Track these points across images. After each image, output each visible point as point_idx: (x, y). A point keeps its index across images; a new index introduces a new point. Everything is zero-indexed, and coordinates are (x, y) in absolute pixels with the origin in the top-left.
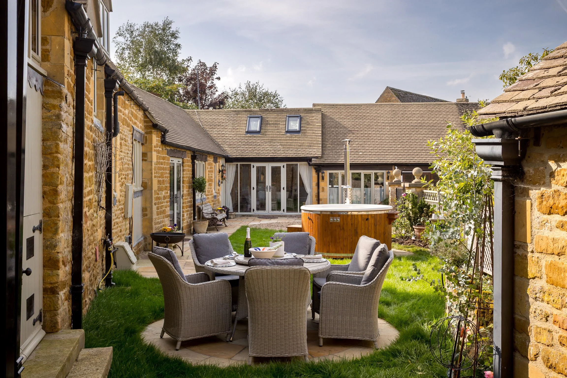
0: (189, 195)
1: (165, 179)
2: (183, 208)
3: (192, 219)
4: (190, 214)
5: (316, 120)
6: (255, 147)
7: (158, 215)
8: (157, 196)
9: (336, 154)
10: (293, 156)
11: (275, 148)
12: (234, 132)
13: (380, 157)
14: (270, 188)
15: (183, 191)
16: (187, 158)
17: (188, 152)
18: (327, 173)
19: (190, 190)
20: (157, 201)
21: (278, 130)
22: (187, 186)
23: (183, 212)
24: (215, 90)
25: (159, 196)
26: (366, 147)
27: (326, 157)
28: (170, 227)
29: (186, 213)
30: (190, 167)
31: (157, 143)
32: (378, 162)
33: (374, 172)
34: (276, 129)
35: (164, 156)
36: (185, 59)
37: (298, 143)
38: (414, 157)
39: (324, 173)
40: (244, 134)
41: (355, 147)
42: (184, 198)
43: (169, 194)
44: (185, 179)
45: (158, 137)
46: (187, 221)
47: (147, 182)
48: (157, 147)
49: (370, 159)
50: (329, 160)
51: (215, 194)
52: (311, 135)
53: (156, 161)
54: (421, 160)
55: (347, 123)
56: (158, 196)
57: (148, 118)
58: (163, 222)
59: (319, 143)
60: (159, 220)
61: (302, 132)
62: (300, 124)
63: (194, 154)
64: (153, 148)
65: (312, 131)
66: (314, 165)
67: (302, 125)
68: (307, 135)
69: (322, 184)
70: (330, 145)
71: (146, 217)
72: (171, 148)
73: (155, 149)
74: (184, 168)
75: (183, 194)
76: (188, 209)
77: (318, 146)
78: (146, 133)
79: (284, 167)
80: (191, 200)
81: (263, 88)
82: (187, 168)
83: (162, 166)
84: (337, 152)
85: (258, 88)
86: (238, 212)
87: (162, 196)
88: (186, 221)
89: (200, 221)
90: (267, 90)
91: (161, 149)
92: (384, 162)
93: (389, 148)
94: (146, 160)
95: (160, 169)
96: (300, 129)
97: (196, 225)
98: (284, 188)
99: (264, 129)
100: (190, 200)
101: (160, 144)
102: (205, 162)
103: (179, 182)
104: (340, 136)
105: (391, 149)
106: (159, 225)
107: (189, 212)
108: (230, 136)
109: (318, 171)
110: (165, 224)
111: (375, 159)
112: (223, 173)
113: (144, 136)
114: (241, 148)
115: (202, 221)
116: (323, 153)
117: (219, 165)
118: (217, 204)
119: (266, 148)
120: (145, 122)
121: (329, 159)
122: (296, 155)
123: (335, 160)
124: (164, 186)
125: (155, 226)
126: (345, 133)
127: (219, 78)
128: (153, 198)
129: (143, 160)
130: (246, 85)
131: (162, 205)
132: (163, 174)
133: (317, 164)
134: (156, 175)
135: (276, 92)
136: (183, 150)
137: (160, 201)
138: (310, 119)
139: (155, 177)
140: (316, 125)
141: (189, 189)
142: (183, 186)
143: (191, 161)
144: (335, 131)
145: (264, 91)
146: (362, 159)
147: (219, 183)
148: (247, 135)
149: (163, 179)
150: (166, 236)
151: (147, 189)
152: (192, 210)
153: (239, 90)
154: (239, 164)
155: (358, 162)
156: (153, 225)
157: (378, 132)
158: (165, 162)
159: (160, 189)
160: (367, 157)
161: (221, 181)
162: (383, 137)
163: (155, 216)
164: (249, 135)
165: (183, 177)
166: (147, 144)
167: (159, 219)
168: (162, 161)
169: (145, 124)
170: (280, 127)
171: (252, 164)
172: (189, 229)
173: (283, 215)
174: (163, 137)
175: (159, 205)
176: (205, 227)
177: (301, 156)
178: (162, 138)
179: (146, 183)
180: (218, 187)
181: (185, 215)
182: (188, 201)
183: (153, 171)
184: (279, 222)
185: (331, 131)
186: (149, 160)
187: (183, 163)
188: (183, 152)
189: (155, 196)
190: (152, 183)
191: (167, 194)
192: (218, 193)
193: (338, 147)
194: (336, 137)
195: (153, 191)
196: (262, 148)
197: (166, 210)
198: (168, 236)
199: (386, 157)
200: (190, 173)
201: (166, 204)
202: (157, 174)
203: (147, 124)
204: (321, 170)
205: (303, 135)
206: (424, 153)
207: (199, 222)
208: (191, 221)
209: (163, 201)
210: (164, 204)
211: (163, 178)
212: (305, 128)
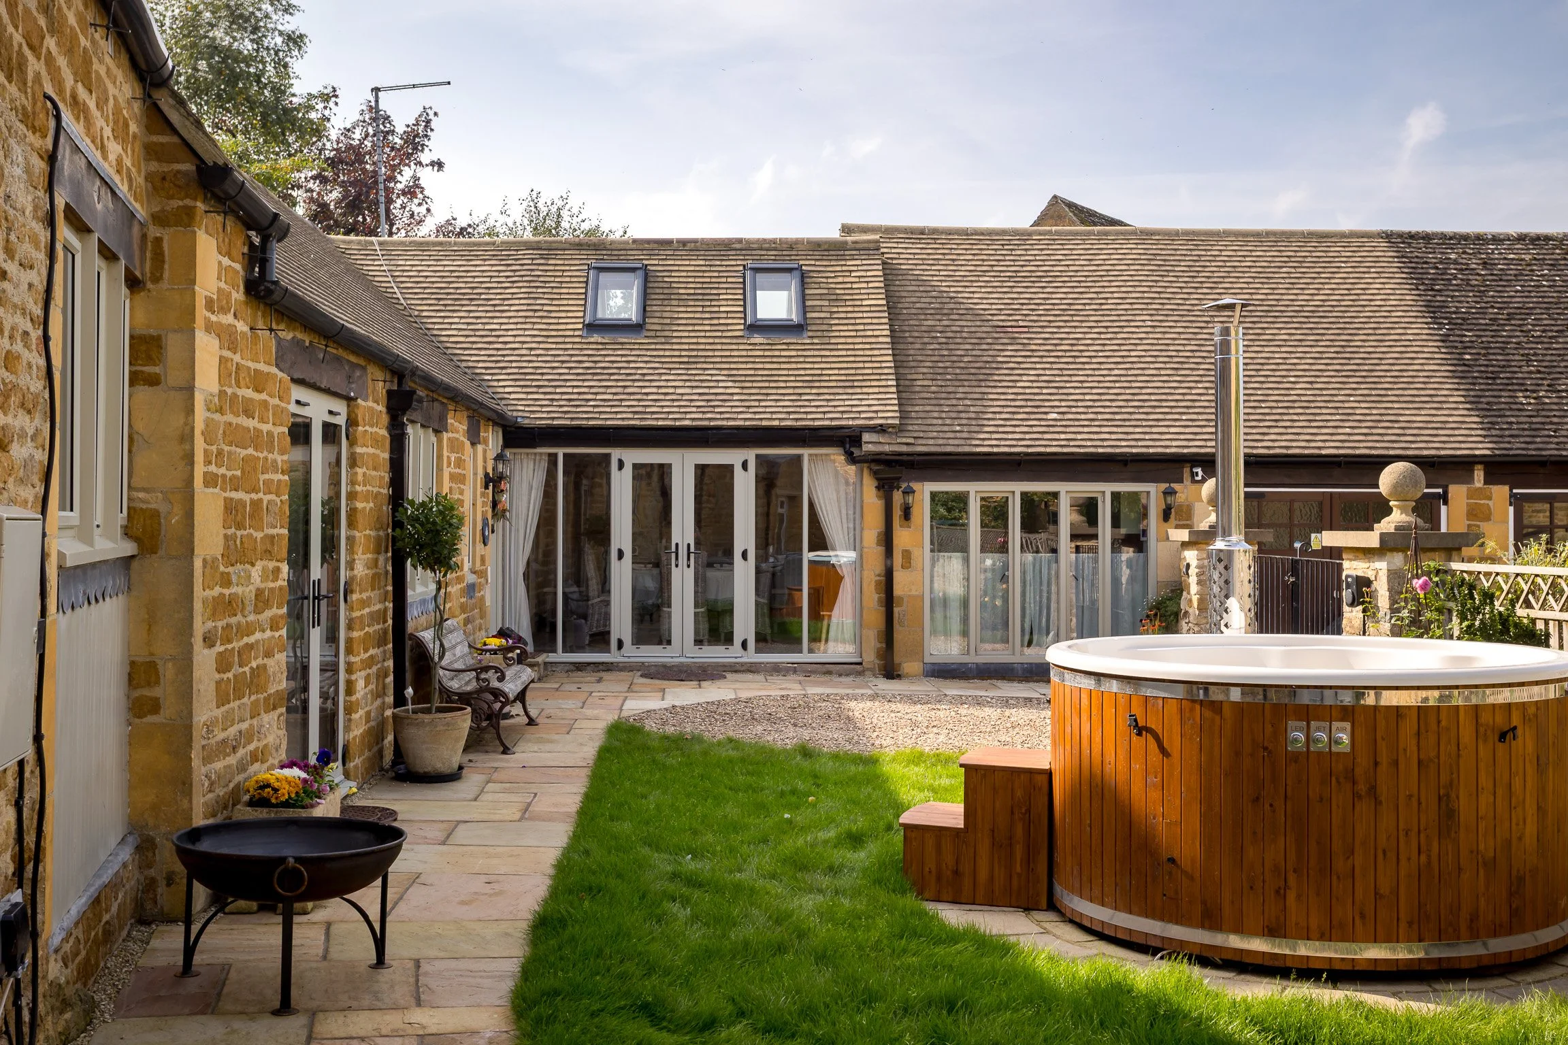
0: (375, 581)
1: (266, 498)
2: (349, 651)
3: (390, 699)
4: (378, 677)
5: (864, 285)
6: (625, 387)
7: (222, 700)
8: (218, 590)
9: (954, 415)
10: (783, 424)
11: (706, 391)
12: (536, 326)
13: (1131, 430)
14: (689, 553)
15: (351, 565)
16: (370, 404)
17: (374, 372)
18: (925, 491)
19: (381, 558)
20: (220, 624)
21: (715, 322)
22: (367, 537)
23: (349, 671)
24: (423, 210)
25: (233, 590)
26: (1072, 391)
27: (916, 428)
28: (296, 772)
29: (363, 673)
30: (383, 445)
31: (223, 285)
32: (1125, 447)
33: (1109, 488)
34: (707, 315)
35: (262, 367)
36: (315, 92)
37: (802, 372)
38: (1265, 430)
39: (909, 492)
40: (577, 333)
41: (1028, 391)
42: (355, 597)
43: (282, 582)
44: (359, 505)
45: (229, 254)
46: (368, 713)
47: (163, 508)
48: (224, 310)
49: (1095, 437)
50: (931, 442)
51: (471, 578)
52: (850, 340)
53: (215, 389)
54: (1294, 444)
55: (981, 297)
56: (227, 592)
57: (175, 131)
58: (248, 736)
59: (886, 371)
60: (232, 731)
61: (814, 328)
62: (803, 298)
63: (400, 384)
64: (201, 312)
65: (850, 327)
66: (873, 461)
67: (809, 303)
68: (833, 341)
69: (902, 537)
70: (930, 383)
71: (151, 719)
72: (300, 336)
73: (214, 318)
74: (359, 450)
75: (353, 578)
76: (372, 652)
77: (884, 383)
78: (159, 219)
79: (745, 466)
80: (386, 609)
81: (581, 217)
82: (371, 450)
83: (251, 423)
84: (961, 408)
85: (565, 214)
86: (555, 651)
87: (246, 591)
88: (361, 712)
89: (428, 711)
90: (595, 223)
91: (246, 329)
92: (1151, 450)
93: (1164, 397)
94: (153, 381)
95: (236, 436)
96: (805, 318)
97: (410, 732)
98: (744, 555)
99: (658, 314)
100: (378, 607)
101: (238, 295)
102: (437, 432)
103: (331, 520)
104: (962, 347)
105: (1170, 398)
106: (232, 760)
107: (375, 669)
108: (518, 339)
109: (886, 486)
110: (261, 744)
111: (1113, 437)
112: (498, 491)
113: (144, 237)
114: (570, 390)
115: (440, 710)
116: (904, 415)
117: (485, 451)
118: (478, 622)
119: (671, 390)
120: (151, 152)
121: (931, 435)
122: (797, 420)
123: (956, 442)
124: (259, 535)
125: (204, 770)
126: (979, 335)
127: (439, 165)
128: (198, 606)
129: (135, 379)
130: (525, 204)
131: (246, 640)
132: (255, 469)
133: (883, 457)
134: (213, 468)
135: (625, 233)
136: (352, 358)
137: (239, 617)
138: (840, 280)
139: (211, 480)
140: (865, 303)
141: (379, 553)
142: (351, 540)
143: (385, 419)
144: (940, 329)
145: (586, 226)
146: (1063, 436)
147: (483, 530)
148: (592, 340)
149: (254, 496)
150: (283, 860)
151: (161, 552)
152: (390, 654)
153: (502, 219)
154: (561, 452)
155: (1048, 450)
156: (196, 763)
157: (1109, 336)
158: (265, 404)
159: (237, 553)
160: (1081, 429)
161: (490, 522)
162: (1133, 354)
163: (205, 711)
164: (596, 338)
165: (352, 496)
166: (164, 285)
167: (228, 721)
168: (249, 393)
169: (154, 166)
170: (722, 309)
171: (616, 454)
172: (375, 749)
173: (742, 664)
174: (257, 258)
175: (229, 641)
176: (457, 740)
177: (817, 423)
178: (249, 268)
179: (155, 514)
180: (480, 546)
181: (361, 684)
182: (371, 614)
183: (199, 444)
184: (744, 695)
185: (923, 328)
186: (174, 377)
187: (352, 422)
188: (354, 366)
189: (208, 593)
190: (189, 515)
191: (276, 579)
192: (481, 572)
193: (961, 390)
194: (946, 353)
195: (198, 564)
196: (654, 390)
197: (271, 671)
198: (297, 859)
199: (1154, 430)
200: (382, 478)
201: (268, 633)
202: (219, 466)
203: (166, 168)
204: (898, 479)
205: (816, 341)
206: (1302, 418)
207: (427, 718)
208: (383, 708)
209: (251, 618)
210: (258, 636)
211: (255, 490)
212: (822, 315)
